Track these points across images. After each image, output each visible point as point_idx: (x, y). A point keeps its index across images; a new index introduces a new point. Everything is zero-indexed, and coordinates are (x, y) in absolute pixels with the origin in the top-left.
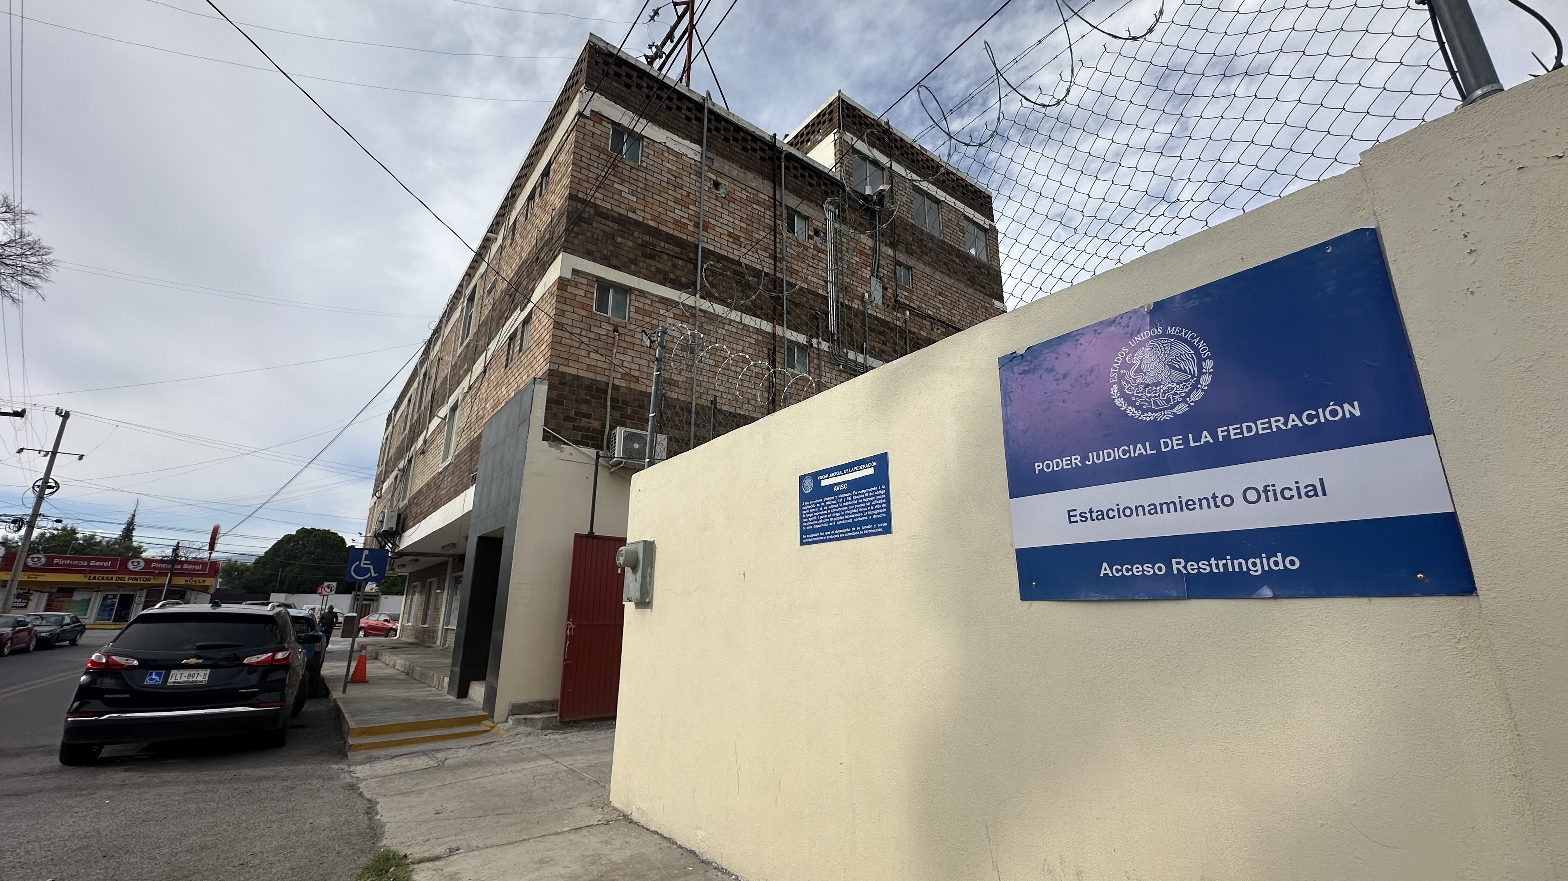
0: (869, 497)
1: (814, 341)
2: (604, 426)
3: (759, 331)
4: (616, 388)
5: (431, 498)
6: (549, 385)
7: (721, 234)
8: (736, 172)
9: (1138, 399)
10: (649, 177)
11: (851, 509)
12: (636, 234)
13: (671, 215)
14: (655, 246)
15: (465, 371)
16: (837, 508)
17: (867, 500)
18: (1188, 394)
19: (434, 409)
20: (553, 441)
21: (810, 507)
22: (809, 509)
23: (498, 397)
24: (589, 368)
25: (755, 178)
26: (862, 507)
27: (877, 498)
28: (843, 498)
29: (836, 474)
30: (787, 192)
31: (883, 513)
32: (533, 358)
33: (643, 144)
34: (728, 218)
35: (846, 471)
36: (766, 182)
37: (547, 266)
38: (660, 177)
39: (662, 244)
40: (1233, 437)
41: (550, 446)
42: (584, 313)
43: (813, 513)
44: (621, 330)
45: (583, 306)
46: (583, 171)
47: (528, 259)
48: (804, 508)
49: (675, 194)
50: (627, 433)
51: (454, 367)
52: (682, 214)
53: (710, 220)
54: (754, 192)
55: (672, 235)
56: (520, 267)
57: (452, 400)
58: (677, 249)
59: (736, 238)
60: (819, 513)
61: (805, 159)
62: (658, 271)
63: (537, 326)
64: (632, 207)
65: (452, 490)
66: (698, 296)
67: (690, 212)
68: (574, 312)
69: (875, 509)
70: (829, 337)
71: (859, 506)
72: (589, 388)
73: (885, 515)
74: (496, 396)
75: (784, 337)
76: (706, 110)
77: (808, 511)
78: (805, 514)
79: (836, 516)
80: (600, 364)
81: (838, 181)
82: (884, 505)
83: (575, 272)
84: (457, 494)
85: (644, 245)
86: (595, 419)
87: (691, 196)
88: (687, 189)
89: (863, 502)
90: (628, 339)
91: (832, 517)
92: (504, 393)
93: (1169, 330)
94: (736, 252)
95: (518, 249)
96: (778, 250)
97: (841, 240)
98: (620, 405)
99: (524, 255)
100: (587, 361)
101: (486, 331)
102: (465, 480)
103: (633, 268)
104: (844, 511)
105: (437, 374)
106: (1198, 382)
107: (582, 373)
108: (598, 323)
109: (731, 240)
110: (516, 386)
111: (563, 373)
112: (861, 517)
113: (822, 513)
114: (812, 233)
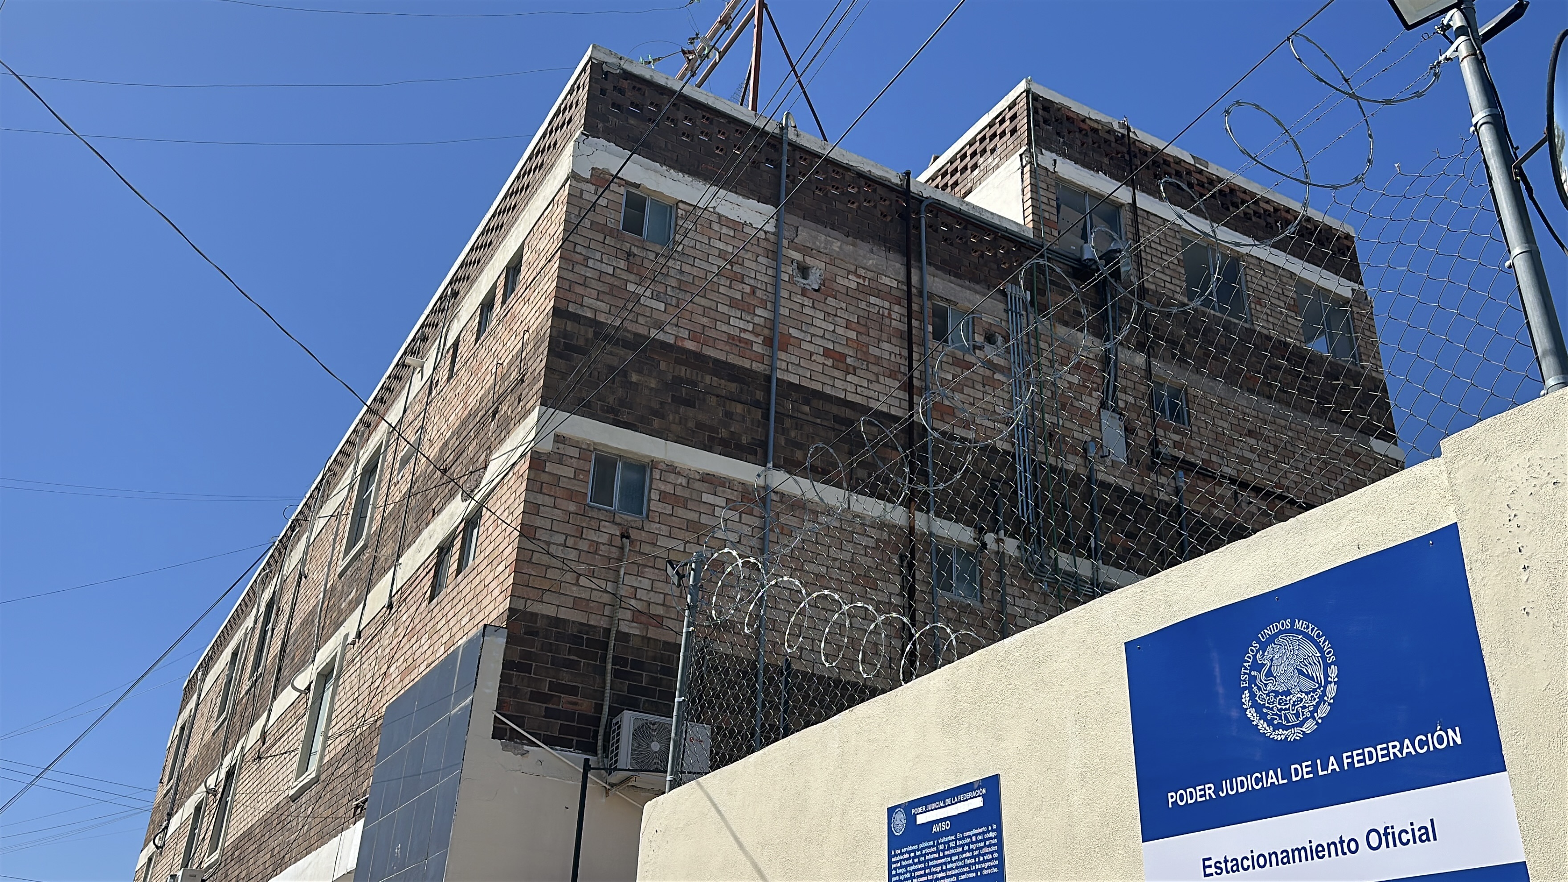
0: (977, 841)
1: (990, 538)
2: (599, 708)
3: (881, 525)
4: (623, 637)
5: (270, 848)
6: (508, 637)
7: (812, 354)
8: (839, 244)
9: (1270, 712)
10: (686, 268)
11: (955, 861)
12: (663, 366)
13: (724, 328)
14: (695, 384)
15: (351, 602)
16: (936, 859)
17: (974, 847)
18: (1316, 707)
19: (285, 673)
20: (511, 739)
21: (901, 857)
22: (900, 861)
23: (413, 654)
24: (578, 603)
25: (872, 251)
26: (968, 858)
27: (987, 843)
28: (944, 843)
29: (935, 806)
30: (932, 269)
31: (994, 866)
32: (481, 586)
33: (677, 213)
34: (824, 325)
35: (948, 801)
36: (891, 255)
37: (512, 425)
38: (704, 265)
39: (708, 379)
40: (1357, 765)
41: (505, 748)
42: (572, 507)
43: (906, 866)
44: (633, 534)
45: (571, 495)
46: (577, 268)
47: (478, 411)
48: (893, 860)
49: (731, 293)
50: (640, 723)
51: (330, 593)
52: (742, 324)
53: (791, 331)
54: (870, 275)
55: (725, 363)
56: (464, 423)
57: (323, 656)
58: (733, 387)
59: (838, 359)
60: (914, 867)
61: (964, 208)
62: (700, 426)
63: (491, 530)
64: (656, 321)
65: (312, 832)
66: (770, 465)
67: (757, 320)
68: (555, 507)
69: (985, 861)
70: (1018, 529)
71: (964, 856)
72: (576, 639)
73: (996, 870)
74: (409, 653)
75: (931, 534)
76: (786, 147)
77: (898, 865)
78: (895, 869)
79: (936, 873)
80: (596, 596)
81: (1028, 240)
82: (996, 855)
83: (559, 439)
84: (323, 839)
85: (678, 381)
86: (584, 696)
87: (759, 293)
88: (752, 282)
89: (969, 851)
90: (646, 549)
91: (930, 874)
92: (425, 647)
93: (1298, 625)
94: (838, 383)
95: (461, 389)
96: (916, 374)
97: (1037, 346)
98: (628, 669)
99: (472, 402)
100: (575, 591)
101: (395, 532)
102: (343, 810)
103: (656, 423)
104: (945, 863)
105: (294, 604)
106: (1324, 692)
107: (563, 614)
108: (594, 524)
109: (830, 362)
110: (447, 636)
111: (532, 614)
112: (968, 872)
113: (917, 867)
114: (979, 339)
